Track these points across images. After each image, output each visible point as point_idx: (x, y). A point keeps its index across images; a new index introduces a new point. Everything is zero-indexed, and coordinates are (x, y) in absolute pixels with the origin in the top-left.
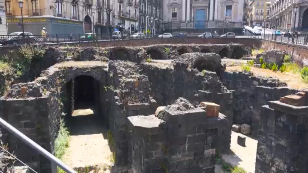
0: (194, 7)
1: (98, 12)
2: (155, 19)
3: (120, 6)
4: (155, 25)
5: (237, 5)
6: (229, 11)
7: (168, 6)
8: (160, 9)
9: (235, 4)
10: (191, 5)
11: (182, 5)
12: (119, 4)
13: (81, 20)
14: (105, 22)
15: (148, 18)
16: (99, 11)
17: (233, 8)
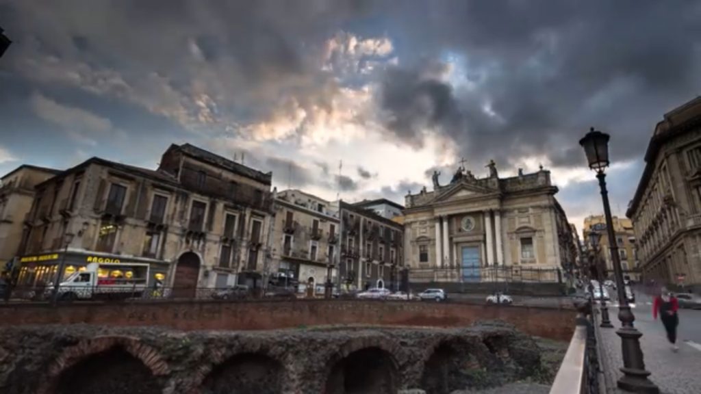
0: (457, 243)
1: (224, 247)
2: (382, 263)
3: (288, 239)
4: (384, 274)
5: (542, 237)
6: (527, 248)
7: (412, 242)
8: (395, 246)
9: (537, 234)
10: (451, 239)
11: (434, 240)
12: (284, 236)
13: (168, 260)
14: (241, 265)
15: (363, 263)
16: (227, 245)
17: (535, 241)
